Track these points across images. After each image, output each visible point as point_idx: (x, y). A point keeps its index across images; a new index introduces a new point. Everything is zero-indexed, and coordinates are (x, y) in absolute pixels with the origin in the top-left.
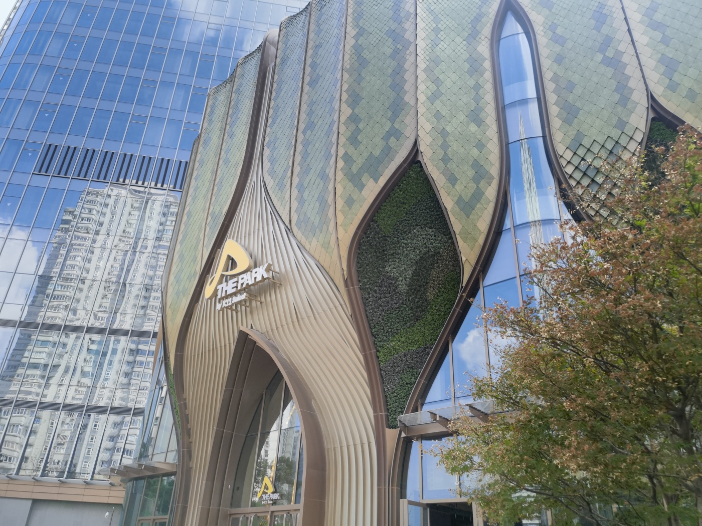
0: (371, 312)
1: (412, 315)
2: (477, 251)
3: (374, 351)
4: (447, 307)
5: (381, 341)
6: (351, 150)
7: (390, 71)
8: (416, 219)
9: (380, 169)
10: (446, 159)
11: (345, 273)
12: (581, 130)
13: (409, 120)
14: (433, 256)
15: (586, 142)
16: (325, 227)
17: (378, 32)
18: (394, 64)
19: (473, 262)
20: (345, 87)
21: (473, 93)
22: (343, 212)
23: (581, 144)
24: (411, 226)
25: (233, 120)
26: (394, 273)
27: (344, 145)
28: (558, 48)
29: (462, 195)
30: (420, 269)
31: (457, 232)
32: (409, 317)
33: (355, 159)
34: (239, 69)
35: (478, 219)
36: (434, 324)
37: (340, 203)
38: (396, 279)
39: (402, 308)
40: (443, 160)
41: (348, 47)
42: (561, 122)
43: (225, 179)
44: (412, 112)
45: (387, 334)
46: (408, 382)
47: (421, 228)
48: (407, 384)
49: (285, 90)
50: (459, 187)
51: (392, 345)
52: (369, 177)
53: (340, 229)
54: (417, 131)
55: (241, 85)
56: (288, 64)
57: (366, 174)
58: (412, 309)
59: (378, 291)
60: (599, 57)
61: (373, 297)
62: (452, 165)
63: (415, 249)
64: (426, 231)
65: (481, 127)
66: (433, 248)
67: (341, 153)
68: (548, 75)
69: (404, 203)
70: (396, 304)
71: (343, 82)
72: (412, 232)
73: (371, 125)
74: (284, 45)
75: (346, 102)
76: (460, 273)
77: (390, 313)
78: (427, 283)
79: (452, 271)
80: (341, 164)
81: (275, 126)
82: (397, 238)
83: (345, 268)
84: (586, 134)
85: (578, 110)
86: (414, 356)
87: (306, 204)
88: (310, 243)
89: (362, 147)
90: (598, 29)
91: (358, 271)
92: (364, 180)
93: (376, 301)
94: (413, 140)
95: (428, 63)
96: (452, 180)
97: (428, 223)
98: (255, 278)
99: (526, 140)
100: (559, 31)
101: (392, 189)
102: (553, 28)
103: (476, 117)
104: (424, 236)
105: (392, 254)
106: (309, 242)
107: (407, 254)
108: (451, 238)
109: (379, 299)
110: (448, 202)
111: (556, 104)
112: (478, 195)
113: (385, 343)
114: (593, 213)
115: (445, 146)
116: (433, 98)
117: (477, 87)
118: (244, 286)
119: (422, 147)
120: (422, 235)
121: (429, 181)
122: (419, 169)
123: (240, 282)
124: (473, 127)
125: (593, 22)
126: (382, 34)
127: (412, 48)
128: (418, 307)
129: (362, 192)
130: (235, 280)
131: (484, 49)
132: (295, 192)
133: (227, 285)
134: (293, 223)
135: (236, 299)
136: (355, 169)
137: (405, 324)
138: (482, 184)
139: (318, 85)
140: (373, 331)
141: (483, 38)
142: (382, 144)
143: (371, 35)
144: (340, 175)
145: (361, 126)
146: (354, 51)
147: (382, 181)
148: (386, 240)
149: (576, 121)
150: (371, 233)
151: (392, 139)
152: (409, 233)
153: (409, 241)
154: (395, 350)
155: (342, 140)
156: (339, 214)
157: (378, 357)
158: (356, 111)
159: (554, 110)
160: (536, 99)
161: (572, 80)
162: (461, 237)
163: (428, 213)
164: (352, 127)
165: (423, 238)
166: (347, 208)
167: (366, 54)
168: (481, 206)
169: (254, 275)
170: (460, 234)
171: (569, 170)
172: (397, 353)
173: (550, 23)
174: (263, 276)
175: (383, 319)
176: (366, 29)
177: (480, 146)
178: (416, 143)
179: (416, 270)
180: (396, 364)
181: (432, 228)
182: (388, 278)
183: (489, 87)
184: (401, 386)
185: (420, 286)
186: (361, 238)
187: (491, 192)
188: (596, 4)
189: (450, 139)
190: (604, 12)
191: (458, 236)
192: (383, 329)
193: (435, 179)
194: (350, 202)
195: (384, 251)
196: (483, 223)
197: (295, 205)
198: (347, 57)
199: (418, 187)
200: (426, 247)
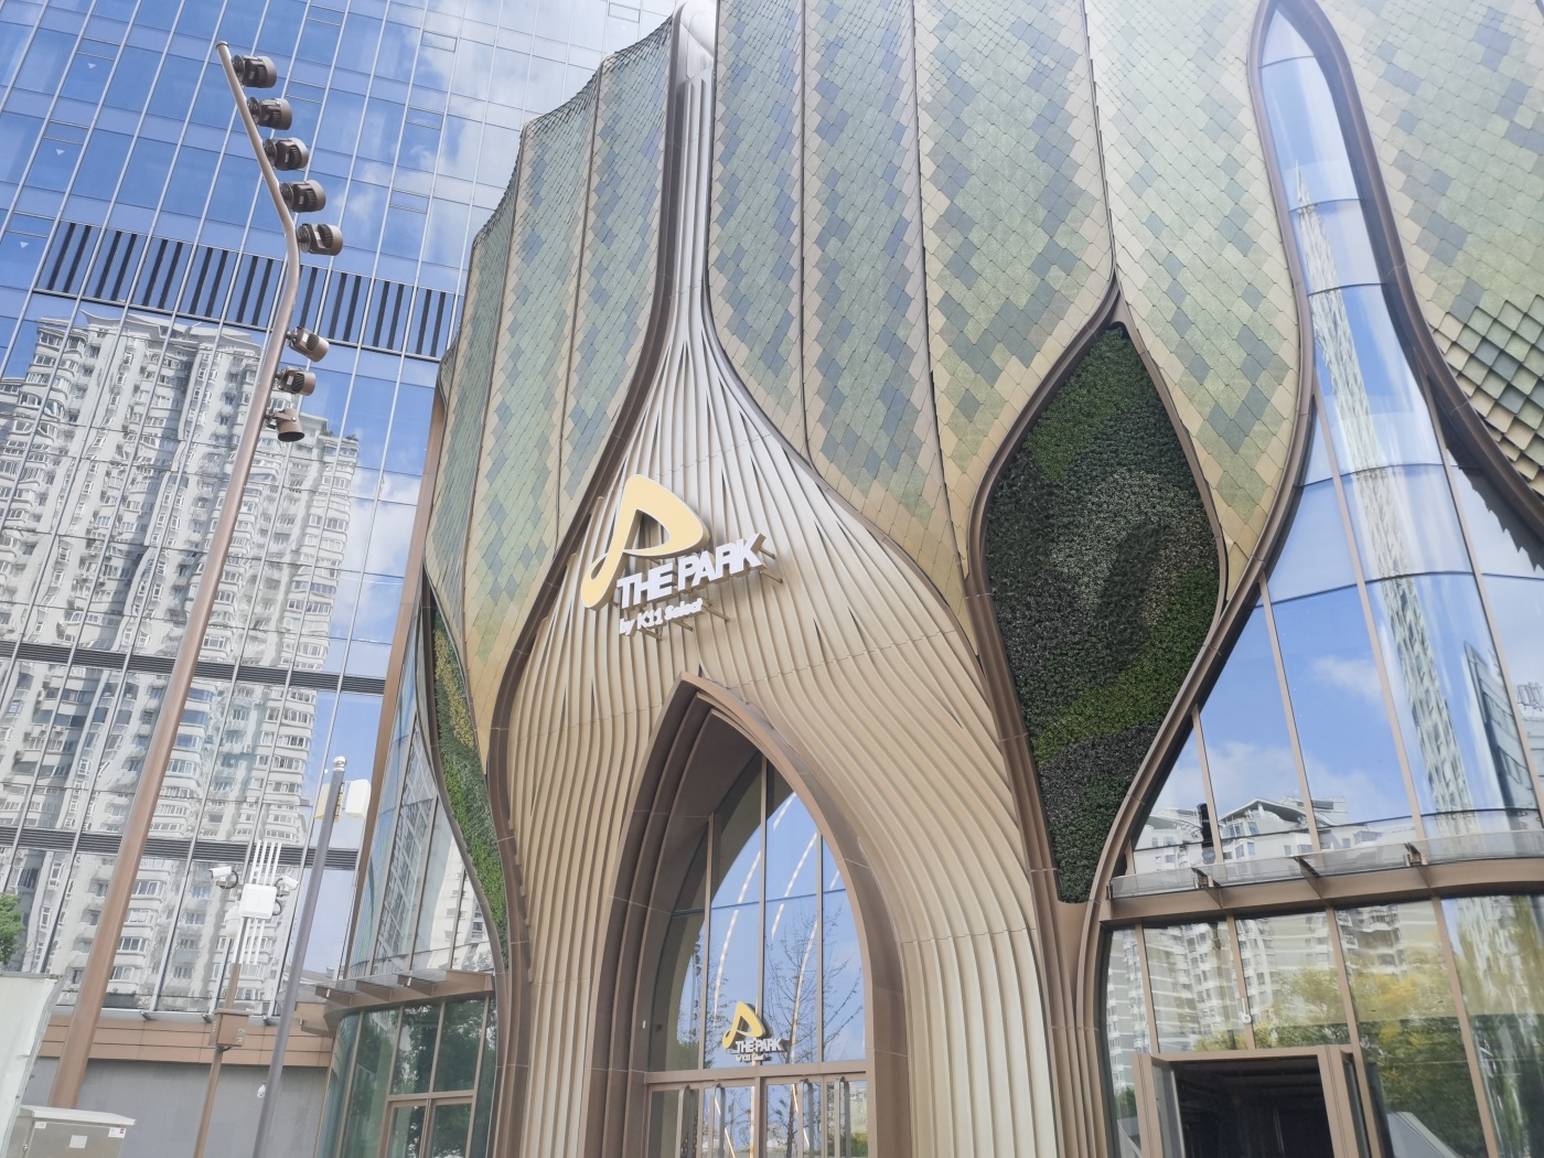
0: (1017, 651)
1: (1110, 658)
2: (1257, 525)
3: (1024, 735)
4: (1188, 643)
5: (1039, 715)
6: (958, 291)
7: (1031, 116)
8: (1115, 452)
9: (1032, 336)
10: (1181, 322)
11: (965, 562)
12: (1474, 277)
13: (1091, 229)
14: (1156, 532)
15: (1487, 302)
16: (905, 459)
17: (990, 24)
18: (1038, 100)
19: (1250, 550)
20: (927, 145)
21: (1224, 180)
22: (954, 427)
23: (1477, 308)
24: (1107, 465)
25: (606, 198)
26: (1069, 567)
27: (940, 279)
28: (1402, 98)
29: (1221, 402)
30: (1127, 561)
31: (1213, 482)
32: (1102, 664)
33: (970, 311)
34: (605, 81)
35: (1258, 457)
36: (1157, 680)
37: (946, 409)
38: (1075, 580)
39: (1088, 645)
40: (1173, 323)
41: (922, 55)
42: (1427, 257)
43: (601, 336)
44: (1097, 211)
45: (1054, 699)
46: (1101, 802)
47: (1130, 470)
48: (1099, 806)
49: (749, 139)
50: (1213, 385)
51: (1064, 722)
52: (1008, 353)
53: (949, 465)
54: (1113, 257)
55: (616, 118)
56: (751, 80)
57: (999, 346)
58: (1108, 646)
59: (1033, 605)
60: (1500, 125)
61: (1024, 617)
62: (1194, 336)
63: (1116, 516)
64: (1141, 478)
65: (1250, 255)
66: (1155, 514)
67: (935, 295)
68: (1386, 155)
69: (1089, 415)
70: (1074, 634)
71: (920, 133)
72: (1111, 479)
73: (998, 237)
74: (734, 36)
75: (934, 179)
76: (1217, 571)
77: (1061, 654)
78: (1142, 591)
79: (1198, 567)
80: (937, 320)
81: (732, 223)
82: (1077, 490)
83: (964, 553)
84: (1487, 285)
85: (1464, 233)
86: (1114, 747)
87: (848, 404)
88: (865, 493)
89: (982, 286)
90: (1491, 62)
91: (987, 559)
92: (996, 357)
93: (1030, 628)
94: (1107, 275)
95: (1119, 105)
96: (1198, 369)
97: (1144, 461)
98: (726, 567)
99: (1339, 291)
100: (1401, 60)
101: (1062, 383)
102: (1386, 52)
103: (1236, 232)
104: (1136, 489)
105: (1065, 526)
106: (862, 491)
107: (1098, 527)
108: (1197, 495)
109: (1037, 622)
110: (1190, 417)
111: (1412, 216)
112: (1255, 405)
113: (1050, 719)
114: (1514, 456)
115: (1176, 293)
116: (1141, 181)
117: (1231, 166)
118: (696, 582)
119: (1129, 294)
120: (1131, 486)
121: (1144, 369)
122: (1120, 343)
123: (683, 573)
124: (1232, 254)
125: (1479, 49)
126: (1002, 32)
127: (1080, 67)
128: (1121, 643)
129: (996, 386)
130: (669, 566)
131: (1234, 82)
132: (814, 378)
133: (645, 579)
134: (816, 445)
135: (672, 612)
136: (972, 332)
137: (1094, 678)
138: (1264, 380)
139: (844, 135)
140: (1023, 691)
141: (1230, 58)
142: (1029, 280)
143: (974, 31)
144: (939, 346)
145: (975, 236)
146: (938, 64)
147: (1042, 364)
148: (1051, 494)
149: (1460, 257)
150: (1018, 476)
151: (1055, 273)
152: (1103, 480)
153: (1104, 498)
154: (1071, 733)
155: (934, 266)
156: (944, 431)
157: (1032, 748)
158: (959, 201)
159: (1408, 230)
160: (1358, 203)
161: (1440, 168)
162: (1221, 495)
163: (1142, 438)
164: (955, 239)
165: (1134, 494)
166: (963, 419)
167: (966, 72)
168: (1264, 428)
169: (721, 560)
170: (1219, 485)
171: (1456, 360)
172: (1077, 741)
173: (1379, 43)
174: (746, 562)
175: (1045, 667)
176: (961, 13)
177: (1253, 295)
178: (1114, 280)
179: (1117, 561)
180: (1072, 764)
181: (1152, 472)
182: (1056, 579)
183: (1255, 166)
184: (1085, 810)
185: (1127, 598)
186: (997, 487)
187: (1283, 399)
188: (1484, 11)
189: (1185, 277)
190: (1504, 28)
191: (1214, 493)
192: (1044, 688)
193: (1160, 365)
194: (968, 406)
195: (1047, 517)
196: (1270, 468)
197: (816, 406)
198: (923, 77)
199: (1119, 381)
200: (1140, 513)
